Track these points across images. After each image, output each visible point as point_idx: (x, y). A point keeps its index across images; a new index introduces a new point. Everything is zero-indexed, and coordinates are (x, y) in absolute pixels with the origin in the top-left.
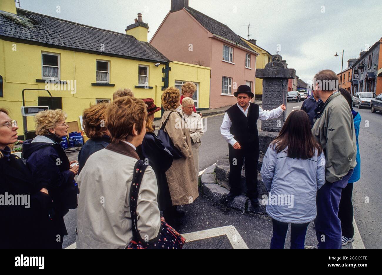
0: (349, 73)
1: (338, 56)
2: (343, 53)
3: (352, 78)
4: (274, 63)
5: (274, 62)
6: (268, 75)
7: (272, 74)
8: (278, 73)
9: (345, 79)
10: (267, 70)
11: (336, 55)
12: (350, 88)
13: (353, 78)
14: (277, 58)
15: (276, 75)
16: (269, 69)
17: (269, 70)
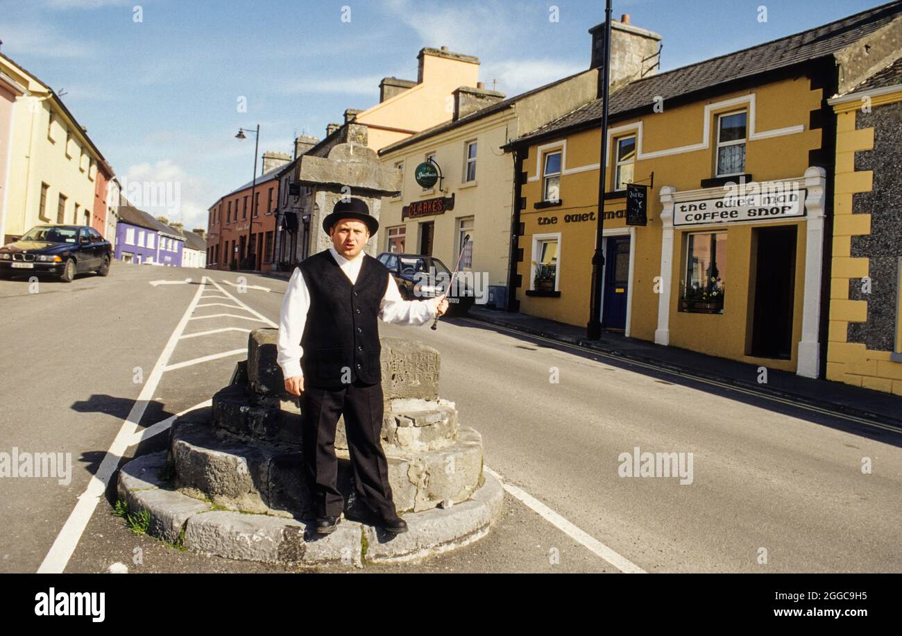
0: (271, 189)
1: (244, 139)
2: (258, 132)
3: (278, 206)
4: (354, 147)
5: (356, 144)
6: (338, 178)
7: (348, 175)
8: (364, 176)
9: (259, 207)
10: (336, 164)
11: (240, 135)
12: (272, 232)
13: (282, 206)
14: (362, 134)
15: (358, 180)
16: (339, 161)
17: (340, 165)
